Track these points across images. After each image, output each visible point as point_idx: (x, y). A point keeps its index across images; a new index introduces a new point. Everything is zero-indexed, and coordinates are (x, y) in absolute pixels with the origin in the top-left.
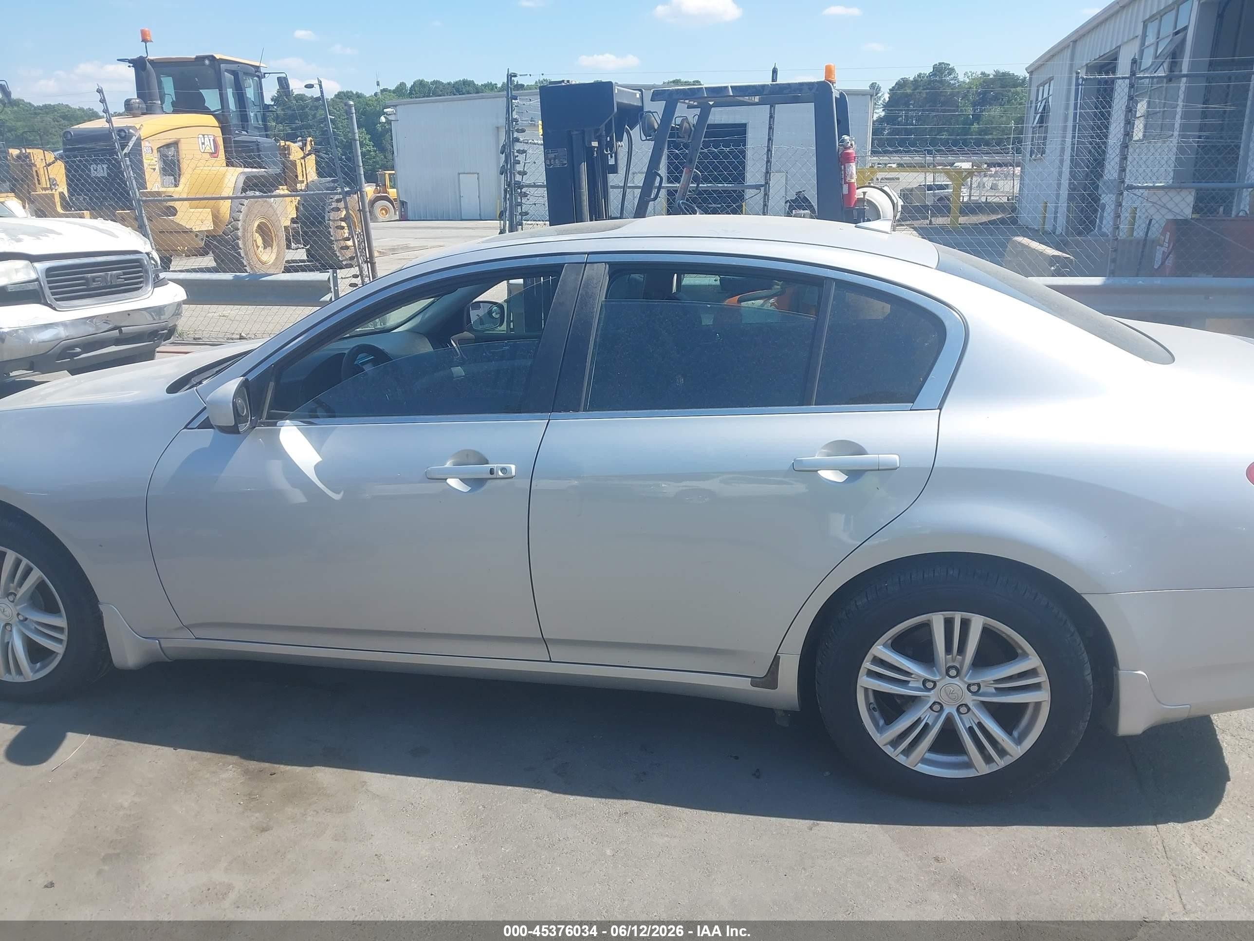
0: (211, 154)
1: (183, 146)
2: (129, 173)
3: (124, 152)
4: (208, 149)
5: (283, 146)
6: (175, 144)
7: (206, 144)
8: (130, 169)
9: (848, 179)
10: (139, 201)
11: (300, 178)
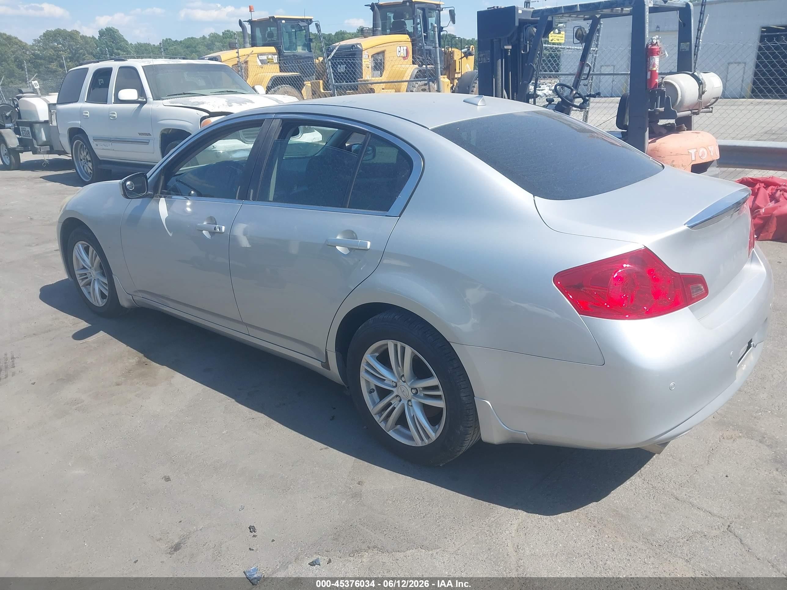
0: (404, 57)
1: (387, 55)
2: (330, 70)
3: (328, 58)
4: (402, 55)
5: (450, 51)
6: (383, 52)
7: (401, 51)
8: (331, 67)
9: (651, 67)
10: (334, 85)
11: (457, 71)
